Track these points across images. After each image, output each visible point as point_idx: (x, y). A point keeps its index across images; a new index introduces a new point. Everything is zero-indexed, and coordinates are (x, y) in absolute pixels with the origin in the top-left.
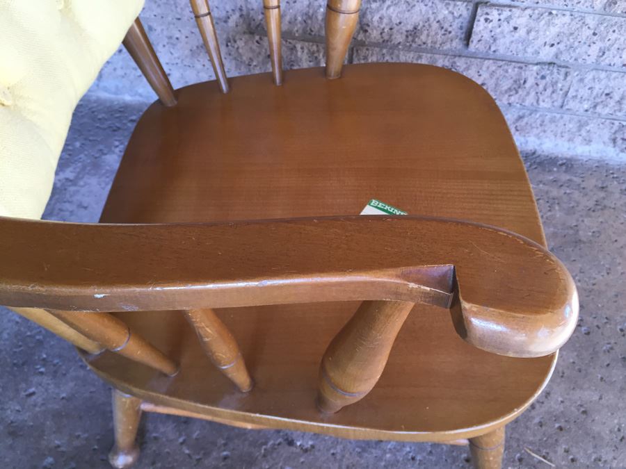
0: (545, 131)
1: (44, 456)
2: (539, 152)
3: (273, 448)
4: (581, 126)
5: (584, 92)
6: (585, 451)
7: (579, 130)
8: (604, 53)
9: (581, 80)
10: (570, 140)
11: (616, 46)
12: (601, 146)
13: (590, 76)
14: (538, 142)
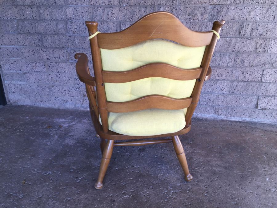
0: (197, 111)
1: (71, 170)
2: (198, 118)
3: (129, 168)
4: (206, 108)
5: (204, 100)
6: (208, 167)
7: (206, 110)
8: (205, 89)
9: (202, 96)
10: (204, 113)
11: (207, 87)
12: (213, 115)
13: (204, 95)
14: (196, 114)
